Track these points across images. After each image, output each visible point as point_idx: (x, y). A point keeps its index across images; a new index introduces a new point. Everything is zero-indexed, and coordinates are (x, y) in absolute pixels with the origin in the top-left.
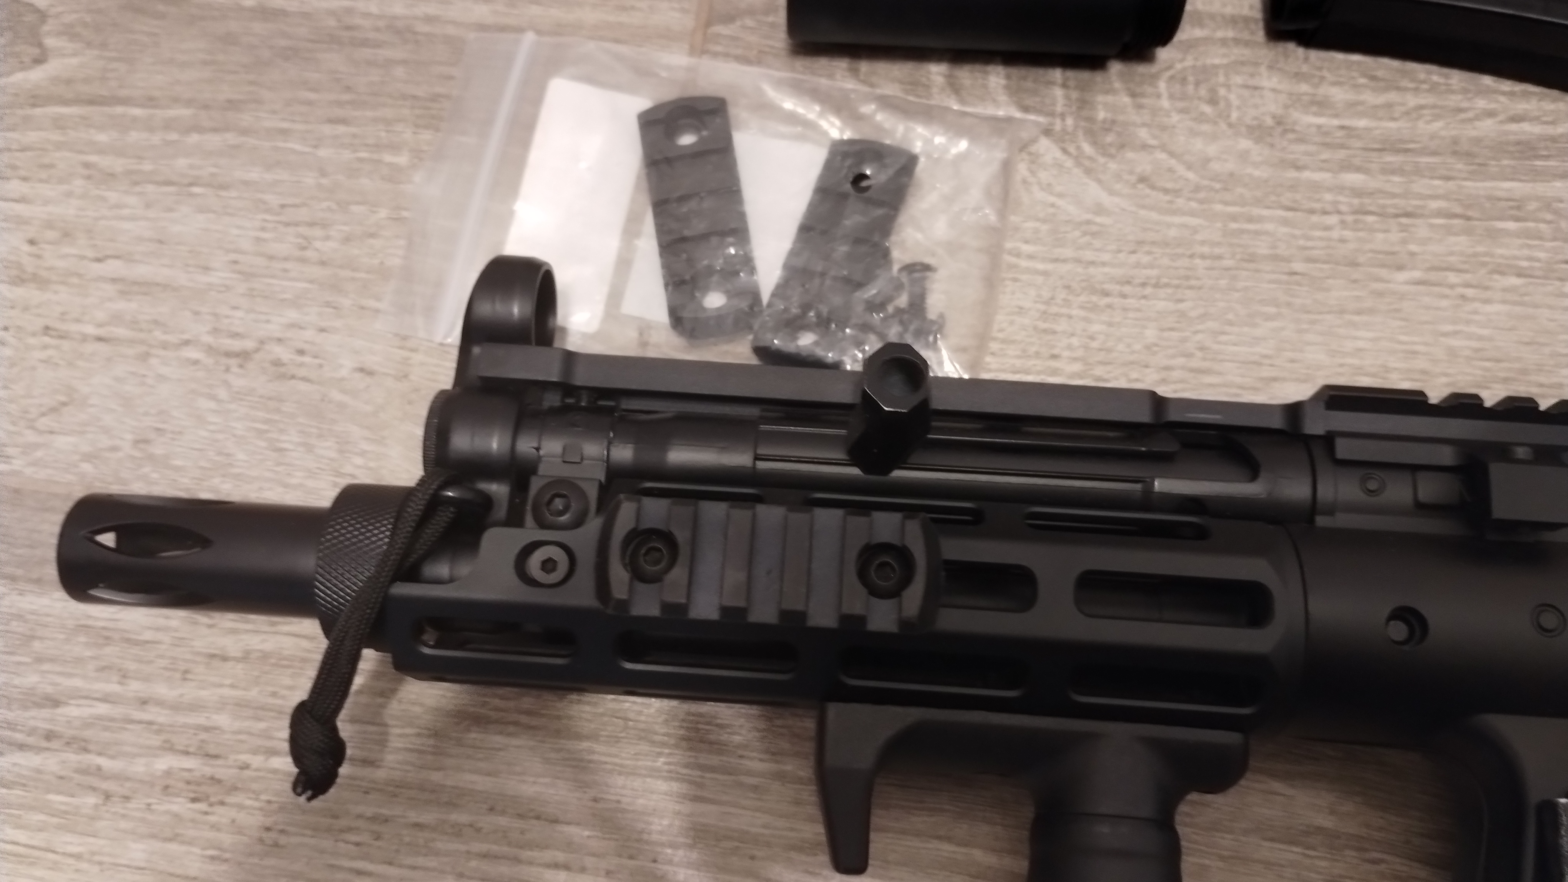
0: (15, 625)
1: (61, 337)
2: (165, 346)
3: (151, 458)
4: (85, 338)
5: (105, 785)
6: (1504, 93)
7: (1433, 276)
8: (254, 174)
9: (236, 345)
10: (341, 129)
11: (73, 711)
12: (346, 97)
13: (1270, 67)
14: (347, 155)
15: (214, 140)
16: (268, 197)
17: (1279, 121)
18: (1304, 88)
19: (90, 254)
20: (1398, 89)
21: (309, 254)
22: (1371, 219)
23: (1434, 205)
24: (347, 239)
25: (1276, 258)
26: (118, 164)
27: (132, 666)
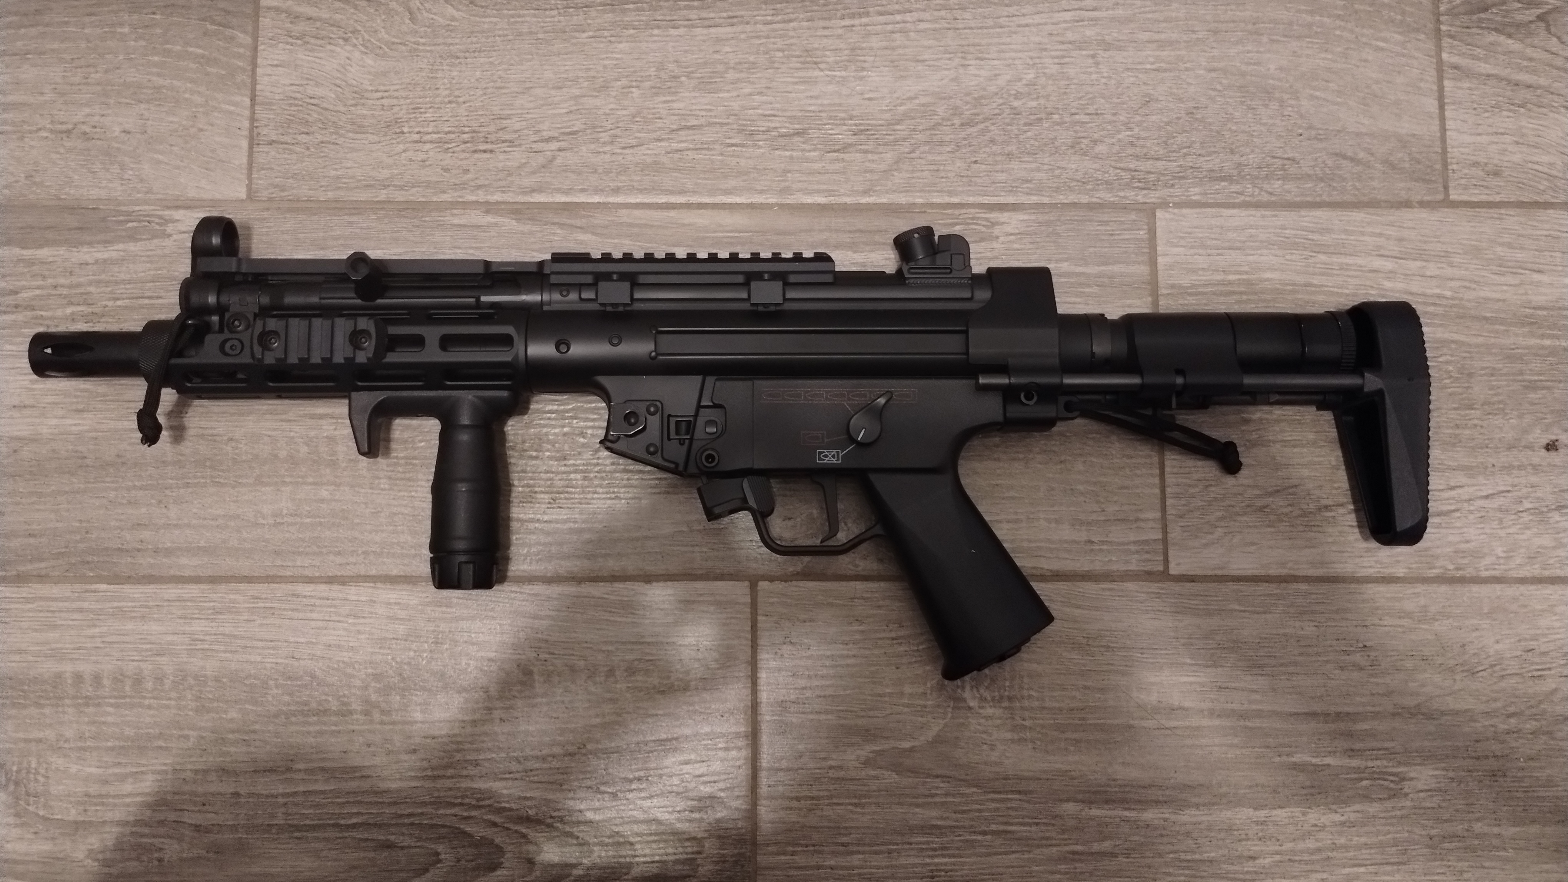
2: (30, 132)
3: (35, 183)
5: (46, 322)
7: (597, 34)
8: (56, 46)
9: (64, 127)
10: (93, 18)
11: (24, 295)
14: (99, 31)
15: (33, 31)
16: (64, 56)
21: (89, 80)
24: (106, 71)
25: (531, 33)
27: (47, 273)
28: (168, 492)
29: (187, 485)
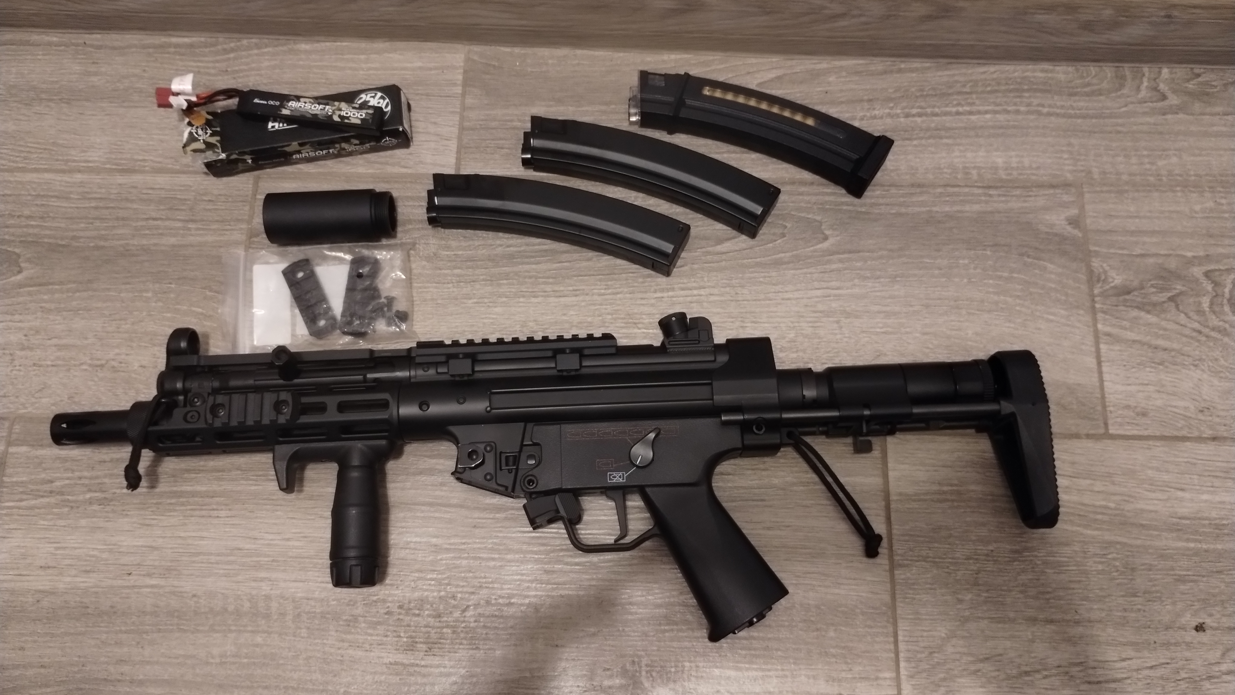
0: (36, 460)
1: (40, 366)
2: (75, 365)
3: (75, 402)
4: (48, 366)
5: (71, 504)
6: (505, 238)
7: (480, 300)
8: (99, 305)
9: (99, 363)
10: (128, 286)
11: (58, 484)
12: (129, 275)
14: (131, 295)
15: (85, 294)
16: (105, 312)
17: (435, 254)
19: (46, 337)
21: (120, 330)
22: (462, 284)
23: (482, 277)
24: (133, 324)
25: (432, 299)
26: (53, 306)
27: (75, 468)
28: (144, 636)
29: (159, 631)
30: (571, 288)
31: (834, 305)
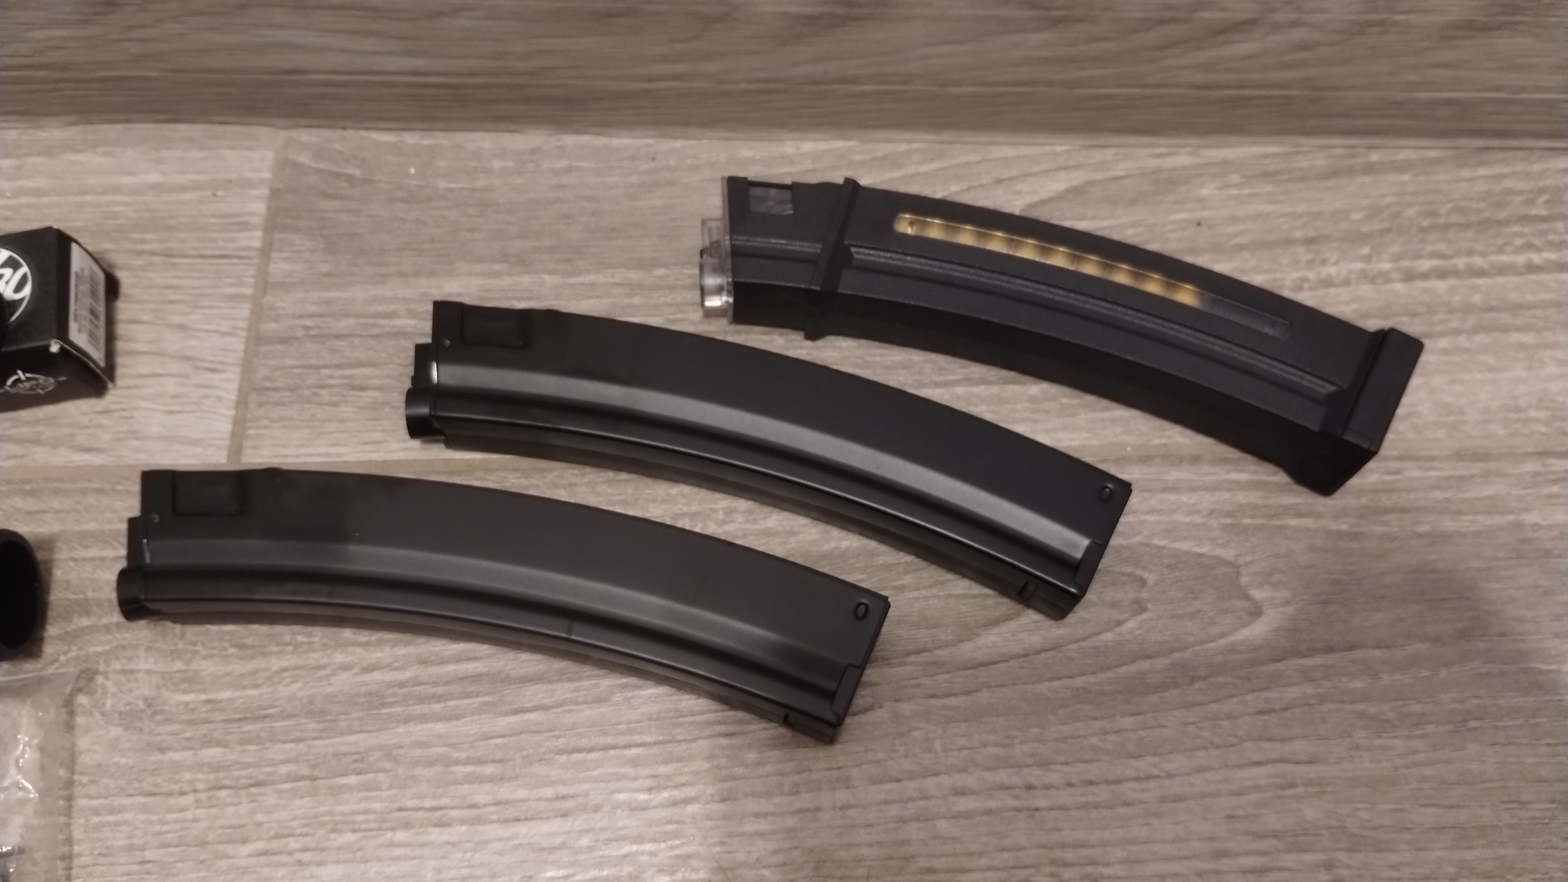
6: (360, 645)
13: (149, 649)
17: (149, 703)
18: (178, 665)
20: (265, 654)
22: (224, 793)
23: (284, 770)
30: (549, 792)
31: (1310, 813)
